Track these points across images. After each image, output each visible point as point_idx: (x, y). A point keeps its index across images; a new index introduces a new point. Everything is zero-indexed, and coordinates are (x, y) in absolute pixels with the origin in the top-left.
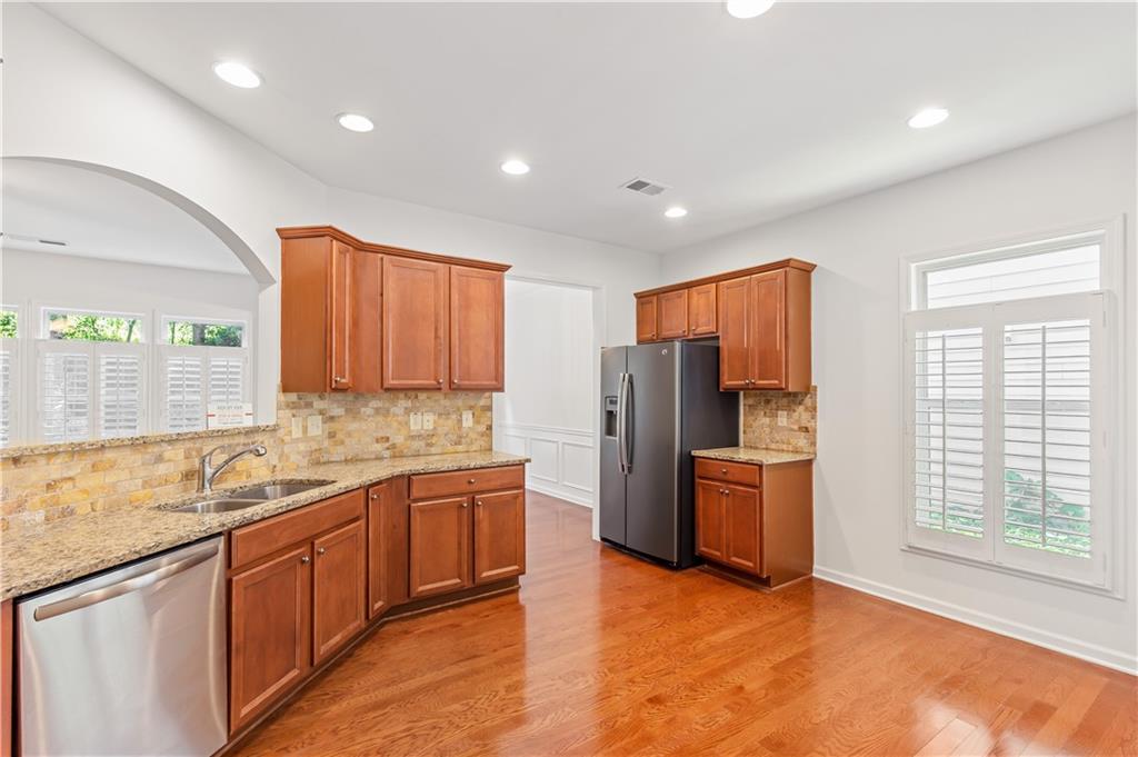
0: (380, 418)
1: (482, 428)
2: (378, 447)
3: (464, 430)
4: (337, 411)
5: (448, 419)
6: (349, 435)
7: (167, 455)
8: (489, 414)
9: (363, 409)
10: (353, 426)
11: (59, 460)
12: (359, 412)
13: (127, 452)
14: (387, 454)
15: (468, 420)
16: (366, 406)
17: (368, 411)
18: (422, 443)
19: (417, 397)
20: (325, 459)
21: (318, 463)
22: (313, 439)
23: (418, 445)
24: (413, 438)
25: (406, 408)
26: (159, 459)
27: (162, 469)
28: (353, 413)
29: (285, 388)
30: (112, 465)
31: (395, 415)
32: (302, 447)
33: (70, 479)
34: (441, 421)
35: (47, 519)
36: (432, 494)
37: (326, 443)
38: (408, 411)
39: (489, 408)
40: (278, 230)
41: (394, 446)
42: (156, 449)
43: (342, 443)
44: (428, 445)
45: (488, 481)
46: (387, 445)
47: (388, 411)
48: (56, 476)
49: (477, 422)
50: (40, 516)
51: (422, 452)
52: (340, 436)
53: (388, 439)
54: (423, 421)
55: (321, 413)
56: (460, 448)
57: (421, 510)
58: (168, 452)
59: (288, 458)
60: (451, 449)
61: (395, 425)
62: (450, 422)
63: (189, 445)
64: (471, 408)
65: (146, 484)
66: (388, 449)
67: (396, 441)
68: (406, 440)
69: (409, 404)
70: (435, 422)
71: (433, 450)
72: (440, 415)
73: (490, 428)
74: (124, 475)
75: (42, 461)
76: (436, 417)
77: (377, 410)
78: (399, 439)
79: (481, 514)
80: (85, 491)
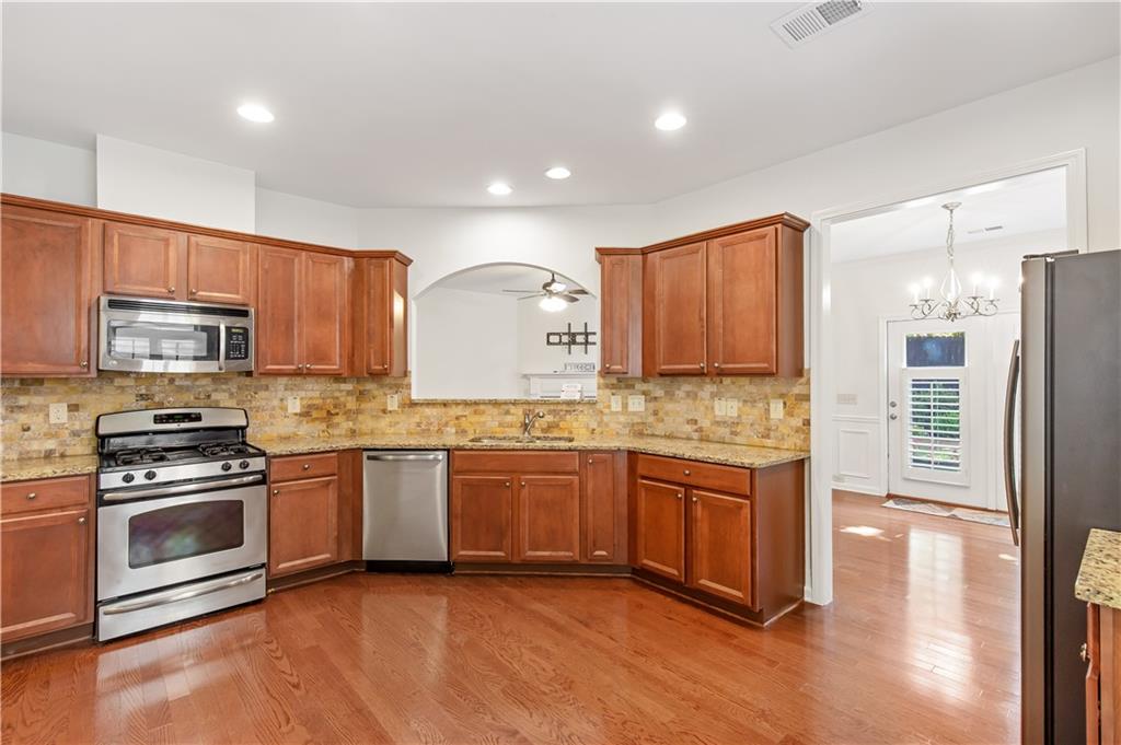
0: (690, 401)
1: (797, 422)
2: (688, 428)
3: (772, 422)
4: (659, 393)
5: (753, 406)
6: (667, 414)
7: (512, 411)
8: (805, 405)
9: (677, 392)
10: (670, 406)
11: (460, 407)
12: (674, 395)
13: (490, 407)
14: (696, 436)
15: (777, 410)
16: (679, 389)
17: (680, 393)
18: (728, 430)
19: (721, 382)
20: (649, 432)
21: (641, 434)
22: (634, 413)
23: (724, 432)
24: (718, 423)
25: (712, 393)
26: (507, 413)
27: (509, 418)
28: (670, 395)
30: (484, 412)
31: (702, 399)
32: (622, 419)
33: (465, 416)
34: (747, 409)
35: (457, 432)
37: (651, 419)
38: (713, 396)
39: (807, 398)
40: (597, 249)
41: (700, 430)
42: (506, 407)
43: (663, 420)
44: (734, 433)
45: (706, 477)
46: (695, 427)
47: (696, 395)
48: (460, 414)
49: (790, 414)
50: (454, 430)
51: (727, 440)
52: (661, 414)
53: (696, 421)
54: (727, 408)
55: (644, 393)
56: (769, 442)
57: (647, 488)
58: (513, 409)
59: (607, 425)
60: (756, 440)
61: (702, 408)
62: (755, 411)
64: (782, 396)
65: (500, 425)
66: (696, 431)
67: (704, 425)
68: (712, 425)
69: (714, 388)
70: (739, 409)
71: (738, 439)
72: (745, 401)
73: (807, 423)
74: (489, 418)
75: (454, 407)
76: (741, 404)
77: (688, 394)
78: (705, 423)
80: (471, 423)
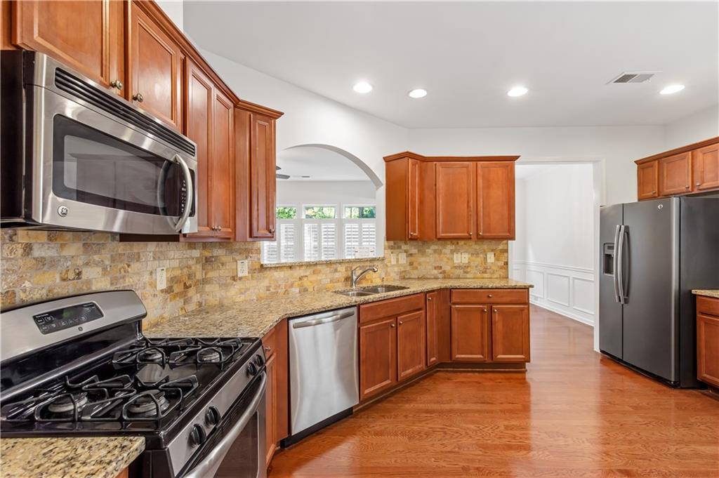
0: (437, 255)
1: (501, 263)
2: (435, 272)
3: (488, 265)
4: (414, 251)
5: (477, 257)
6: (420, 264)
7: (339, 269)
8: (506, 254)
9: (427, 250)
10: (422, 259)
11: (304, 268)
12: (425, 252)
13: (324, 267)
14: (440, 276)
15: (491, 258)
16: (429, 248)
17: (429, 251)
18: (462, 271)
19: (458, 243)
20: (408, 277)
21: (404, 278)
22: (401, 265)
23: (459, 272)
24: (456, 267)
25: (451, 250)
26: (336, 271)
27: (337, 275)
28: (422, 253)
29: (388, 239)
30: (320, 272)
31: (445, 254)
32: (396, 269)
33: (306, 276)
34: (473, 258)
35: (300, 292)
36: (464, 301)
37: (408, 268)
38: (452, 252)
39: (506, 251)
40: (384, 157)
41: (444, 272)
42: (334, 266)
43: (417, 268)
44: (466, 272)
45: (502, 297)
46: (440, 271)
47: (441, 251)
48: (302, 275)
49: (497, 259)
50: (297, 290)
51: (461, 277)
52: (415, 264)
53: (441, 267)
54: (462, 258)
55: (406, 251)
56: (486, 275)
57: (458, 310)
58: (340, 268)
59: (389, 275)
60: (479, 275)
61: (445, 260)
62: (479, 259)
63: (347, 265)
64: (493, 250)
65: (331, 281)
66: (441, 273)
67: (446, 269)
68: (451, 268)
69: (453, 247)
70: (469, 259)
71: (468, 276)
72: (472, 254)
73: (506, 263)
74: (324, 276)
75: (298, 268)
76: (470, 256)
77: (435, 251)
78: (447, 268)
79: (496, 317)
80: (311, 282)
